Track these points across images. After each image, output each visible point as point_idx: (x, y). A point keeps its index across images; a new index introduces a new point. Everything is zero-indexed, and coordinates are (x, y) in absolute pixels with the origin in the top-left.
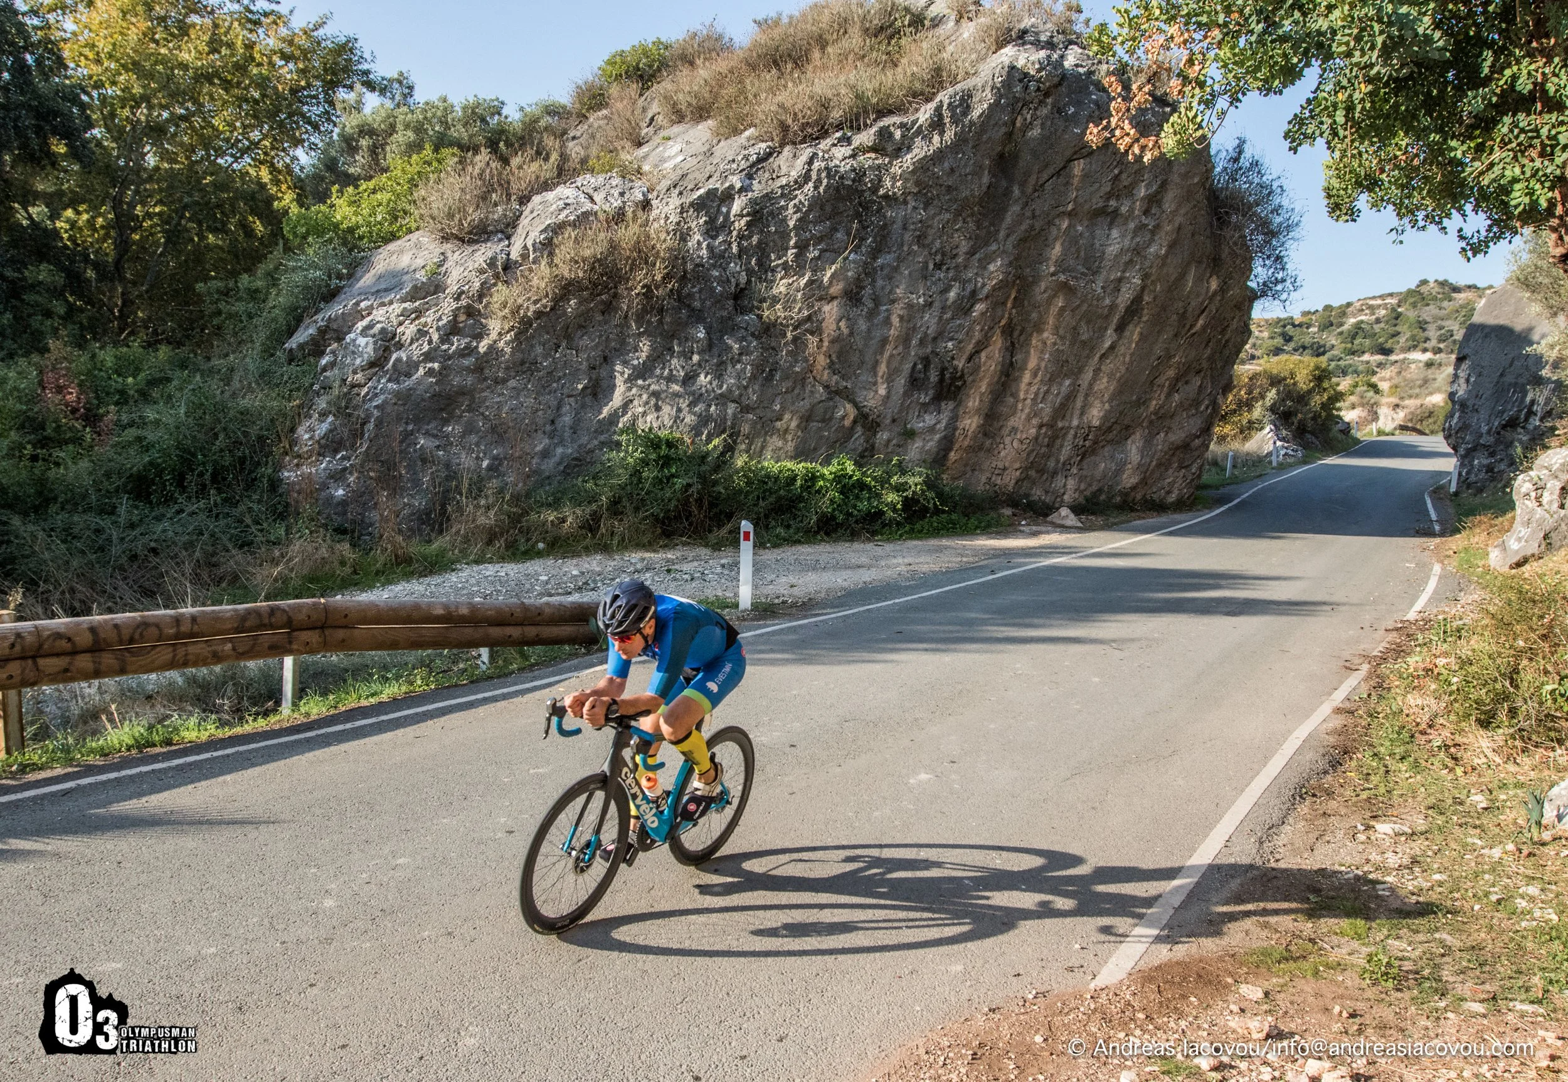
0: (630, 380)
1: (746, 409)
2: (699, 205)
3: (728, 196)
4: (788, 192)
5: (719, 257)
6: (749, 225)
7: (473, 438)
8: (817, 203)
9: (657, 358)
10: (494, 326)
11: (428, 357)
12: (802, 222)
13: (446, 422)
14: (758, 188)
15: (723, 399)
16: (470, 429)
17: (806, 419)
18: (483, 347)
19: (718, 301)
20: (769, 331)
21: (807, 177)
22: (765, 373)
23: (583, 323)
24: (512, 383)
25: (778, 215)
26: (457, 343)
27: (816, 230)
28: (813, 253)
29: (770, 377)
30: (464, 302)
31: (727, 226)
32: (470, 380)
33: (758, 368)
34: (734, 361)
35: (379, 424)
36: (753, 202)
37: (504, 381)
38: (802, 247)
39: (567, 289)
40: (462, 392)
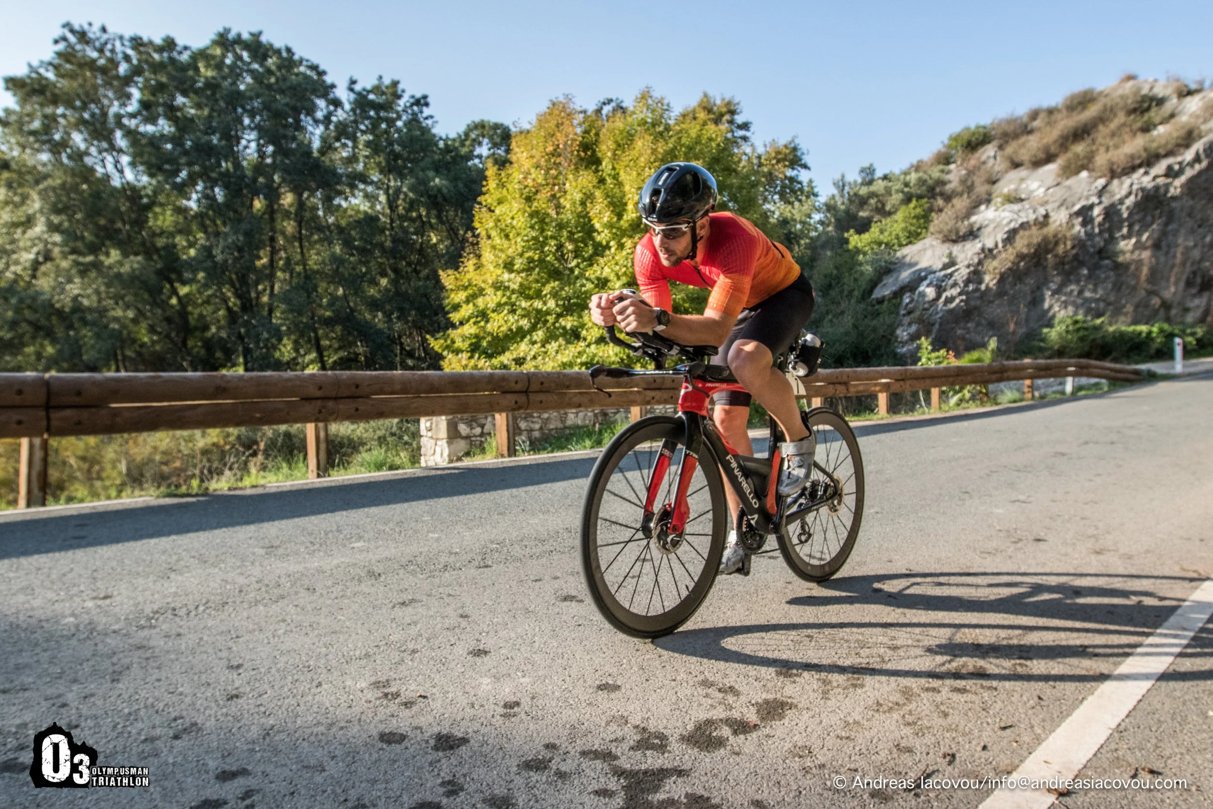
0: (1052, 295)
1: (1109, 304)
2: (1078, 213)
3: (1091, 207)
4: (1121, 201)
5: (1090, 235)
6: (1104, 219)
7: (980, 328)
8: (1137, 204)
9: (1063, 285)
10: (987, 278)
11: (960, 294)
12: (1131, 215)
13: (968, 322)
14: (1106, 201)
15: (1097, 301)
16: (978, 324)
17: (1137, 306)
18: (983, 287)
19: (1092, 256)
20: (1117, 266)
21: (1130, 194)
22: (1118, 287)
23: (1027, 272)
24: (997, 302)
25: (1118, 213)
26: (971, 287)
27: (1137, 217)
28: (1137, 227)
29: (1119, 289)
30: (972, 268)
31: (1092, 220)
32: (978, 302)
33: (1114, 284)
34: (1104, 282)
35: (941, 324)
36: (1106, 208)
37: (992, 302)
38: (1130, 227)
39: (1021, 257)
40: (976, 308)
